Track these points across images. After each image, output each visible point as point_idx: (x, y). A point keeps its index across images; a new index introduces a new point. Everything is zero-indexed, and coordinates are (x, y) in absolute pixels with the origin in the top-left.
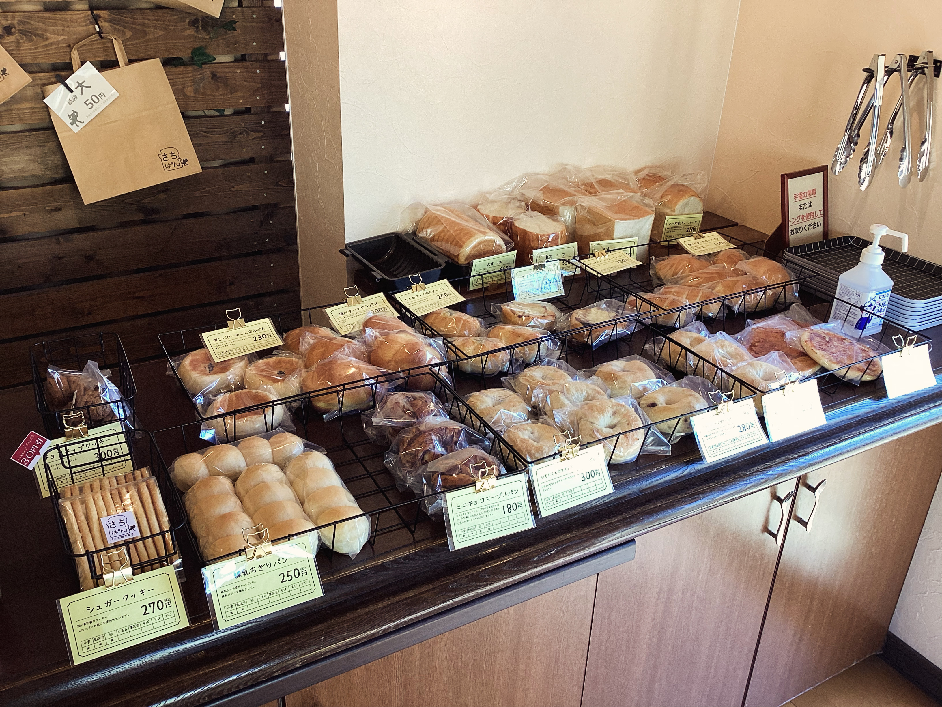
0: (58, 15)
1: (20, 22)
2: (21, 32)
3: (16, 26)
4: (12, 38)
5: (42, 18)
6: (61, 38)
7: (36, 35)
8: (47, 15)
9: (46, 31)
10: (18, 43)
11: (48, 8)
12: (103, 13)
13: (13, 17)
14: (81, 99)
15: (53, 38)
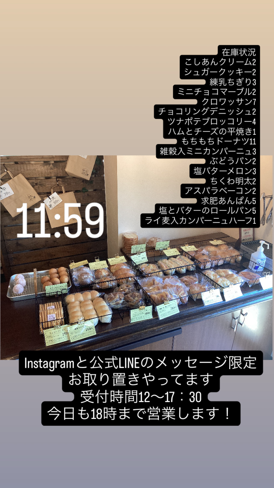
0: (49, 180)
1: (40, 182)
2: (40, 185)
3: (39, 183)
4: (37, 186)
5: (45, 181)
6: (49, 186)
7: (43, 185)
8: (46, 180)
9: (46, 184)
10: (39, 188)
11: (47, 178)
12: (60, 179)
13: (38, 181)
14: (53, 201)
15: (47, 186)
